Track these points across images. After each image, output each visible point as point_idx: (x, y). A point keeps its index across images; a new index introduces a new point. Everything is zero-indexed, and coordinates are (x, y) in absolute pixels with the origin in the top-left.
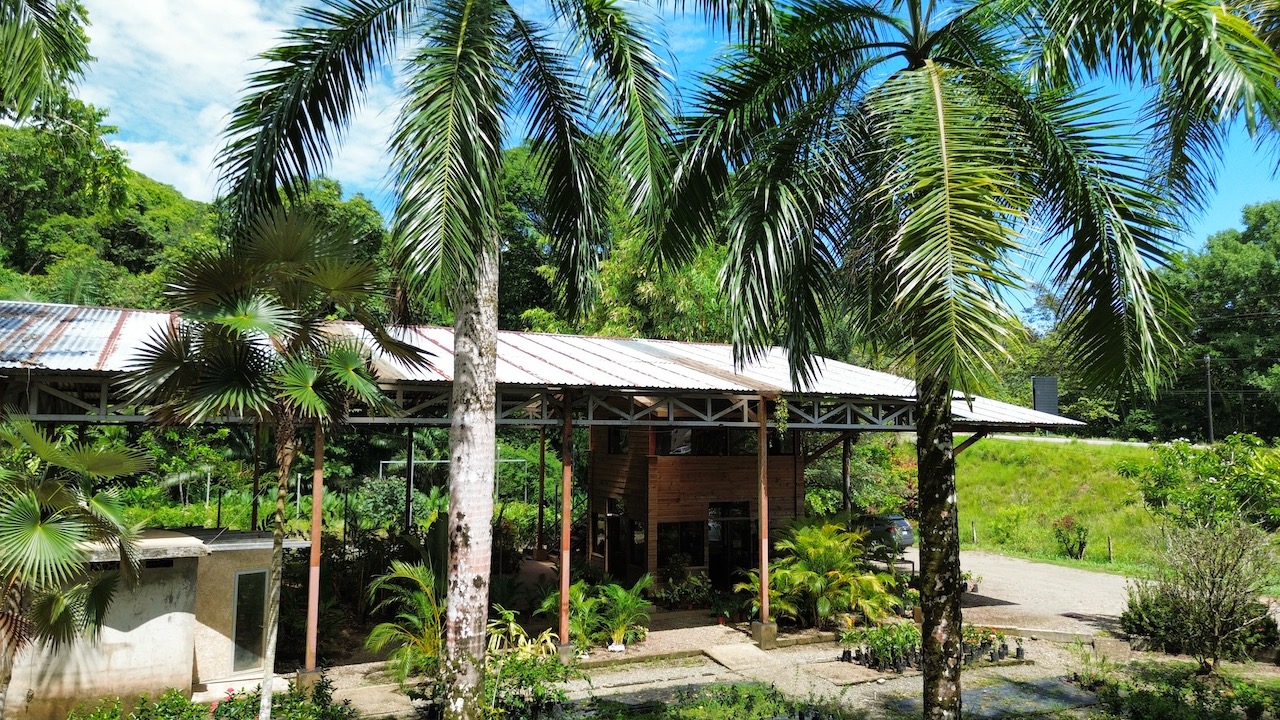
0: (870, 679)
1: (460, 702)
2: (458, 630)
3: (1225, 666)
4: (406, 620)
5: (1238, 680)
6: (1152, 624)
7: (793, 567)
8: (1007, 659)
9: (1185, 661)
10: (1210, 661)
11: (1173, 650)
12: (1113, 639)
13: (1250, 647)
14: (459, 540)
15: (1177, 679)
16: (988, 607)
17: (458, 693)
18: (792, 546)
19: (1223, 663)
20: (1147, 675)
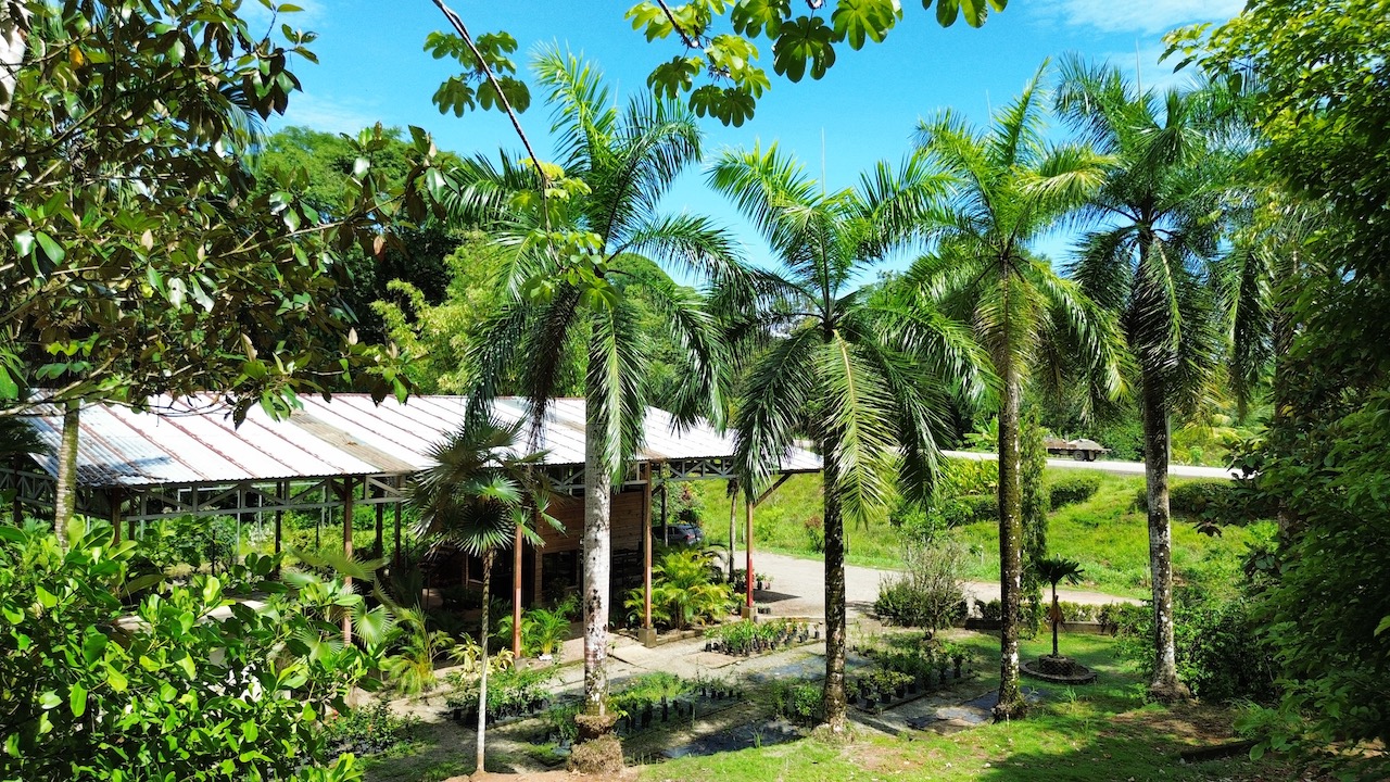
0: (731, 662)
1: (598, 695)
2: (595, 656)
3: (941, 634)
4: (405, 651)
5: (947, 642)
6: (894, 608)
7: (665, 586)
8: (809, 640)
9: (915, 631)
10: (932, 631)
11: (907, 625)
12: (868, 619)
13: (951, 619)
14: (595, 604)
15: (914, 643)
16: (783, 601)
17: (596, 690)
18: (662, 569)
19: (939, 632)
20: (894, 643)
